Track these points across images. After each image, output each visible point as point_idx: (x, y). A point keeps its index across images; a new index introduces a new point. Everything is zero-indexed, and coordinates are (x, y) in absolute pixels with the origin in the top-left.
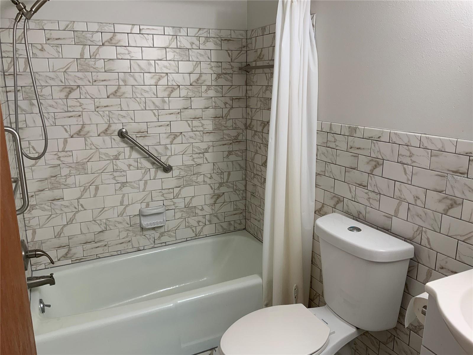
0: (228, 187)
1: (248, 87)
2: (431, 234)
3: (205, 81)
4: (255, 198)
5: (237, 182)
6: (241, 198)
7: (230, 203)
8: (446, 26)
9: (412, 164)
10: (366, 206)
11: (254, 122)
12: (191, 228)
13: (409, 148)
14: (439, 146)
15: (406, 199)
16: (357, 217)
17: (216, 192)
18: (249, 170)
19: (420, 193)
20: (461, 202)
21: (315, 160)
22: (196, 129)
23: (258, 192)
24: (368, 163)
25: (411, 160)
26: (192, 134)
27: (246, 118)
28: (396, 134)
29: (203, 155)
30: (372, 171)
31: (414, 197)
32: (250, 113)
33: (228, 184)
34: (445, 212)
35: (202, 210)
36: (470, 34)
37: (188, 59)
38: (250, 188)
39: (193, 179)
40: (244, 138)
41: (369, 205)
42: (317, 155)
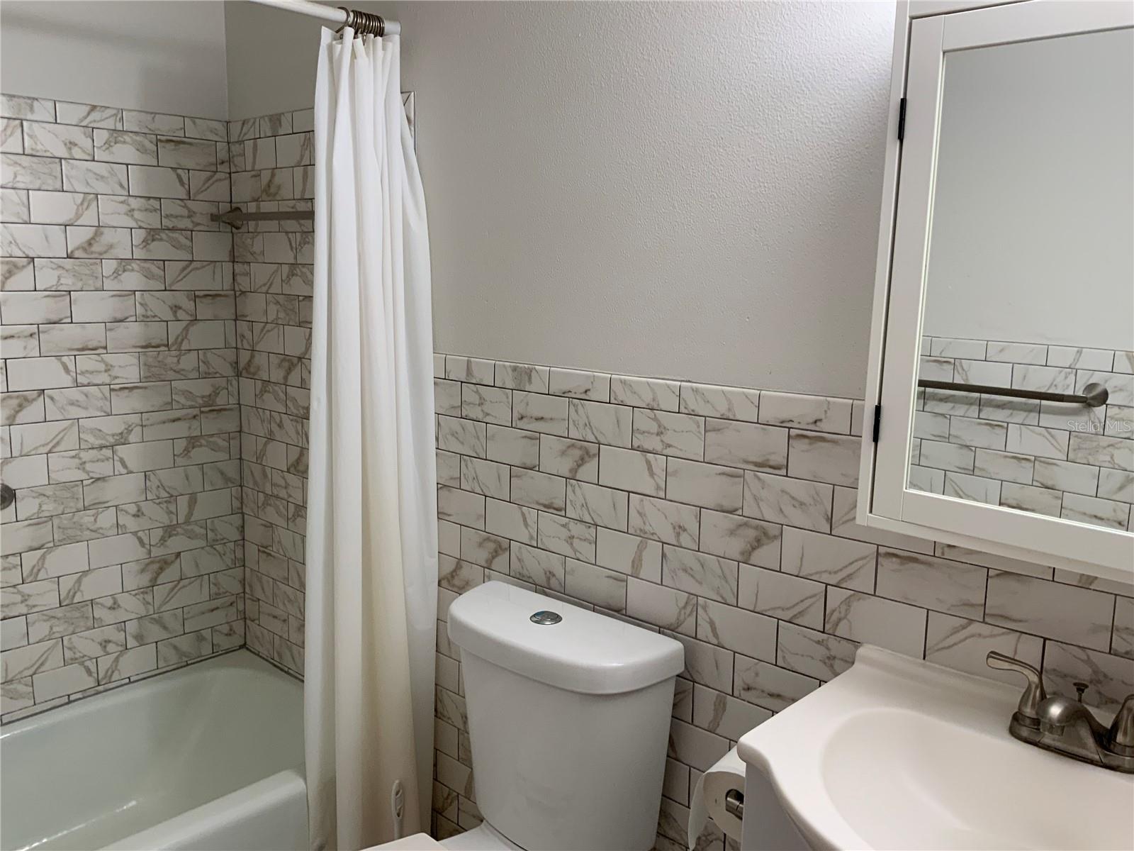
0: (193, 535)
1: (239, 268)
2: (717, 612)
3: (111, 247)
4: (272, 558)
5: (216, 521)
6: (230, 564)
7: (198, 581)
8: (722, 139)
9: (665, 452)
10: (566, 556)
11: (260, 360)
12: (82, 664)
13: (655, 415)
14: (722, 408)
15: (656, 534)
16: (546, 585)
17: (156, 552)
18: (251, 486)
19: (687, 517)
20: (777, 533)
21: (434, 451)
22: (88, 378)
23: (279, 542)
24: (563, 453)
25: (662, 441)
26: (75, 394)
27: (236, 348)
28: (623, 382)
29: (111, 451)
30: (574, 471)
31: (674, 528)
32: (248, 334)
33: (189, 527)
34: (746, 558)
35: (115, 606)
36: (774, 158)
37: (58, 186)
38: (255, 532)
39: (82, 521)
40: (233, 401)
41: (571, 554)
42: (437, 439)
